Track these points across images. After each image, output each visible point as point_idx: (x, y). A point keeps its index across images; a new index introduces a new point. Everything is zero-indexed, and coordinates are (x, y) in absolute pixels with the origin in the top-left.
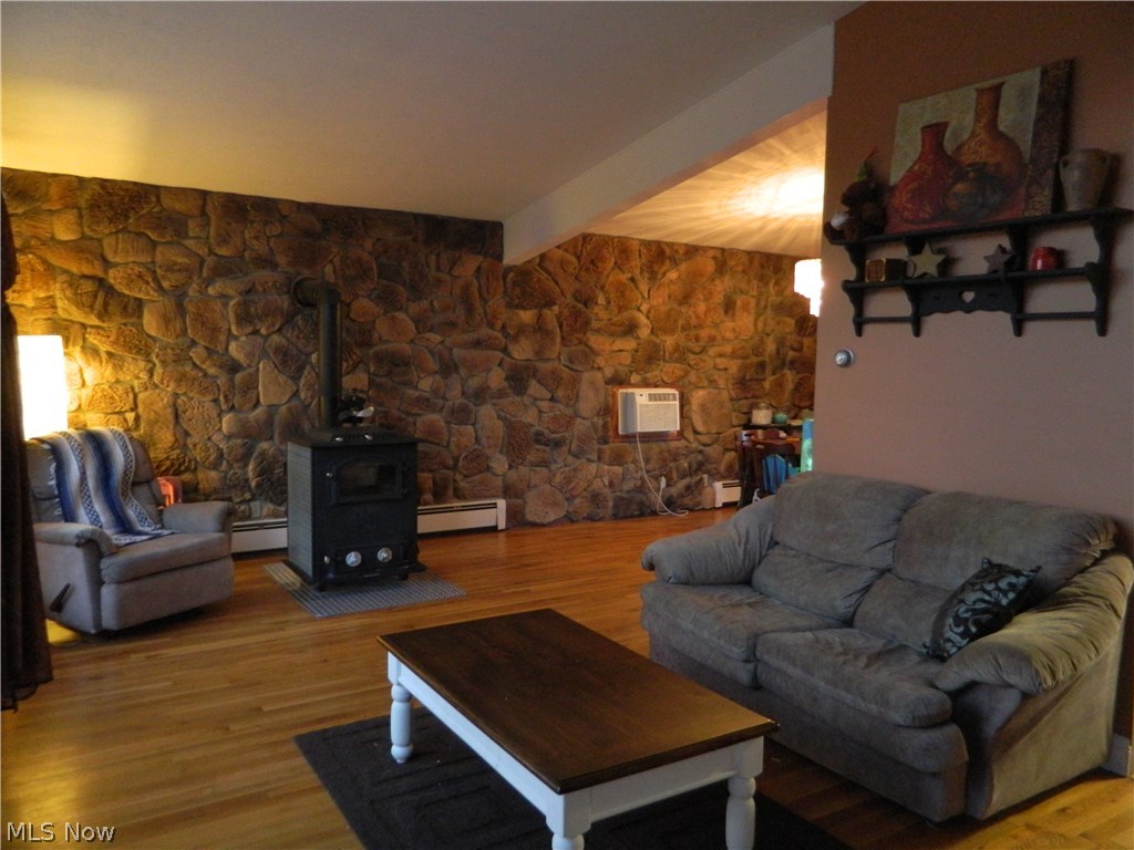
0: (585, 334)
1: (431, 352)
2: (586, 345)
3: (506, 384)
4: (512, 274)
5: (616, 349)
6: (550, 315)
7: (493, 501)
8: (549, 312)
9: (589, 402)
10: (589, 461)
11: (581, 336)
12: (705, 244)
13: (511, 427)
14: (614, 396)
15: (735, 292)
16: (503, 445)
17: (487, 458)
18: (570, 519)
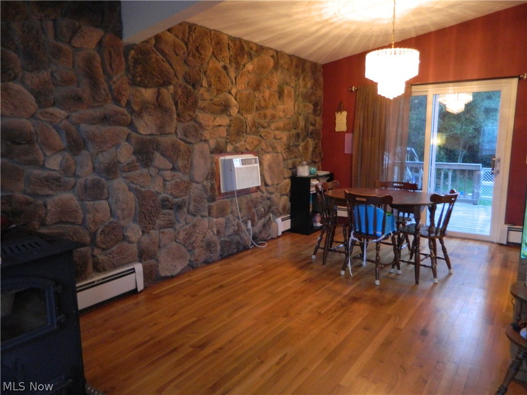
0: (194, 112)
1: (55, 127)
2: (196, 122)
3: (134, 158)
4: (133, 52)
5: (217, 124)
6: (167, 93)
7: (131, 267)
8: (166, 91)
9: (200, 169)
10: (202, 216)
11: (191, 113)
12: (267, 45)
13: (141, 196)
14: (217, 163)
15: (284, 83)
16: (135, 214)
17: (123, 228)
18: (192, 267)
